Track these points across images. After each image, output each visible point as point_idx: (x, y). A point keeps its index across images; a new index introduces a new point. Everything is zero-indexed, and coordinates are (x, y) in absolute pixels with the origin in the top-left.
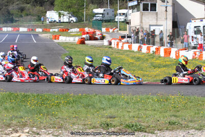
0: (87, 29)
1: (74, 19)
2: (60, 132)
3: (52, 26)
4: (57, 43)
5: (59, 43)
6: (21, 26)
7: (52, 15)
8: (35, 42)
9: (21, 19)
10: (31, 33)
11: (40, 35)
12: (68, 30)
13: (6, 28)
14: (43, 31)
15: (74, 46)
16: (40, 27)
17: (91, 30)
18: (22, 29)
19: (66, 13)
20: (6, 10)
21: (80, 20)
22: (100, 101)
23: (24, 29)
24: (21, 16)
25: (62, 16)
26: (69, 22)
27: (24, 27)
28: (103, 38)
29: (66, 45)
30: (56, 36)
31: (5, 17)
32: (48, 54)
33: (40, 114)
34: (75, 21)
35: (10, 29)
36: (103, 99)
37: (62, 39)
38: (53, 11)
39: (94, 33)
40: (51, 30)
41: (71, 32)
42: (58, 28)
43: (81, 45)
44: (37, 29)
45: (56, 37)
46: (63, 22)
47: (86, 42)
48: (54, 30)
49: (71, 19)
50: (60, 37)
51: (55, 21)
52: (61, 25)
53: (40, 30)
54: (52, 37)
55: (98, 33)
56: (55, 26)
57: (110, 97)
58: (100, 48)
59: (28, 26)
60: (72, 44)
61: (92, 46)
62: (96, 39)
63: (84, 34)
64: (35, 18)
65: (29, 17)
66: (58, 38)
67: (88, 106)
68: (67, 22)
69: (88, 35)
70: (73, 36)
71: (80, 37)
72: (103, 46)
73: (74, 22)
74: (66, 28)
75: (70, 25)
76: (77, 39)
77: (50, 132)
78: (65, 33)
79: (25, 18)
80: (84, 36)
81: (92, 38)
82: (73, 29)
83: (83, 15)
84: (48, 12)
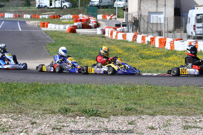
0: (81, 16)
1: (67, 4)
2: (20, 116)
3: (42, 12)
4: (44, 31)
5: (46, 32)
6: (6, 12)
8: (20, 30)
9: (7, 3)
10: (19, 19)
11: (27, 22)
12: (60, 17)
14: (31, 17)
15: (63, 35)
16: (29, 13)
17: (86, 17)
18: (7, 15)
21: (74, 5)
23: (10, 14)
26: (61, 8)
27: (10, 12)
28: (97, 26)
29: (53, 34)
30: (44, 23)
32: (32, 43)
33: (4, 101)
34: (68, 6)
37: (52, 27)
39: (88, 20)
40: (41, 17)
41: (63, 19)
42: (49, 14)
43: (71, 34)
44: (25, 15)
45: (44, 25)
46: (55, 8)
47: (77, 30)
48: (44, 16)
49: (64, 4)
50: (49, 25)
51: (45, 6)
52: (52, 11)
53: (28, 16)
54: (39, 24)
55: (92, 20)
56: (45, 12)
58: (91, 38)
60: (61, 32)
61: (84, 35)
62: (90, 27)
63: (77, 21)
66: (47, 26)
68: (59, 8)
69: (80, 23)
70: (63, 24)
71: (72, 25)
72: (95, 35)
73: (67, 8)
74: (58, 14)
76: (68, 27)
77: (10, 116)
78: (56, 20)
79: (11, 2)
80: (76, 24)
81: (86, 26)
82: (66, 16)
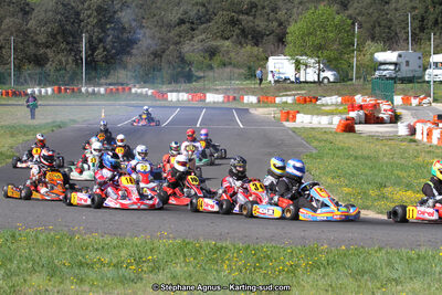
0: (359, 99)
1: (330, 75)
3: (279, 90)
4: (290, 129)
5: (294, 130)
6: (209, 90)
7: (280, 66)
8: (241, 126)
9: (211, 74)
10: (234, 105)
11: (252, 111)
12: (317, 99)
13: (174, 94)
14: (259, 101)
15: (330, 137)
16: (254, 93)
17: (370, 101)
18: (211, 98)
19: (311, 61)
20: (176, 54)
21: (343, 78)
22: (390, 264)
23: (216, 96)
24: (211, 68)
25: (303, 68)
26: (319, 82)
27: (216, 91)
28: (395, 119)
29: (310, 134)
30: (288, 113)
31: (174, 68)
34: (332, 79)
35: (184, 96)
36: (395, 259)
37: (304, 120)
38: (283, 57)
39: (376, 106)
40: (278, 100)
41: (323, 105)
42: (294, 95)
43: (346, 134)
44: (246, 98)
45: (289, 116)
46: (306, 82)
47: (358, 127)
48: (284, 99)
49: (323, 75)
50: (298, 116)
51: (286, 79)
52: (300, 89)
53: (253, 99)
54: (279, 115)
55: (384, 106)
56: (286, 89)
57: (413, 254)
58: (390, 142)
59: (225, 91)
60: (325, 131)
61: (373, 137)
62: (380, 121)
63: (353, 108)
64: (242, 71)
65: (228, 70)
66: (294, 119)
67: (362, 273)
68: (314, 82)
69: (361, 112)
70: (327, 114)
71: (344, 116)
72: (394, 138)
73: (329, 82)
74: (312, 94)
75: (320, 90)
76: (336, 120)
78: (309, 106)
79: (218, 71)
80: (353, 114)
81: (372, 118)
82: (328, 98)
83: (350, 66)
84: (271, 58)
